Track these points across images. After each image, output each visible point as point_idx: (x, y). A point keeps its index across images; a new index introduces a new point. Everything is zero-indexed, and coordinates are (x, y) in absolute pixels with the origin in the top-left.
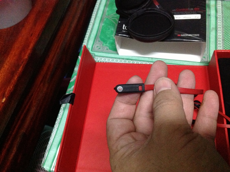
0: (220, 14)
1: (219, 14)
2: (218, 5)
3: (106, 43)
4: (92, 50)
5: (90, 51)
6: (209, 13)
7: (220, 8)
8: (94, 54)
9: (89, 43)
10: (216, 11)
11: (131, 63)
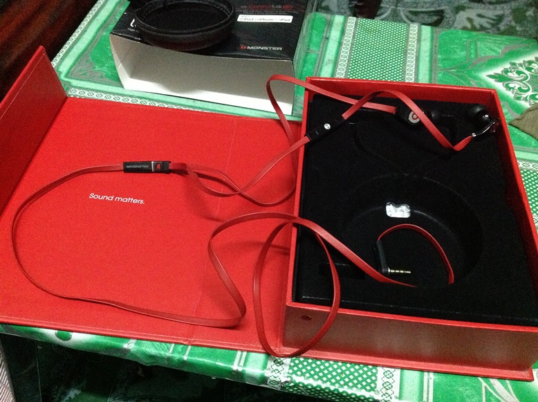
0: (348, 38)
1: (346, 38)
2: (349, 24)
3: (102, 66)
4: (66, 76)
5: (62, 77)
6: (328, 35)
7: (352, 29)
8: (70, 83)
9: (64, 63)
10: (343, 32)
11: (148, 104)
